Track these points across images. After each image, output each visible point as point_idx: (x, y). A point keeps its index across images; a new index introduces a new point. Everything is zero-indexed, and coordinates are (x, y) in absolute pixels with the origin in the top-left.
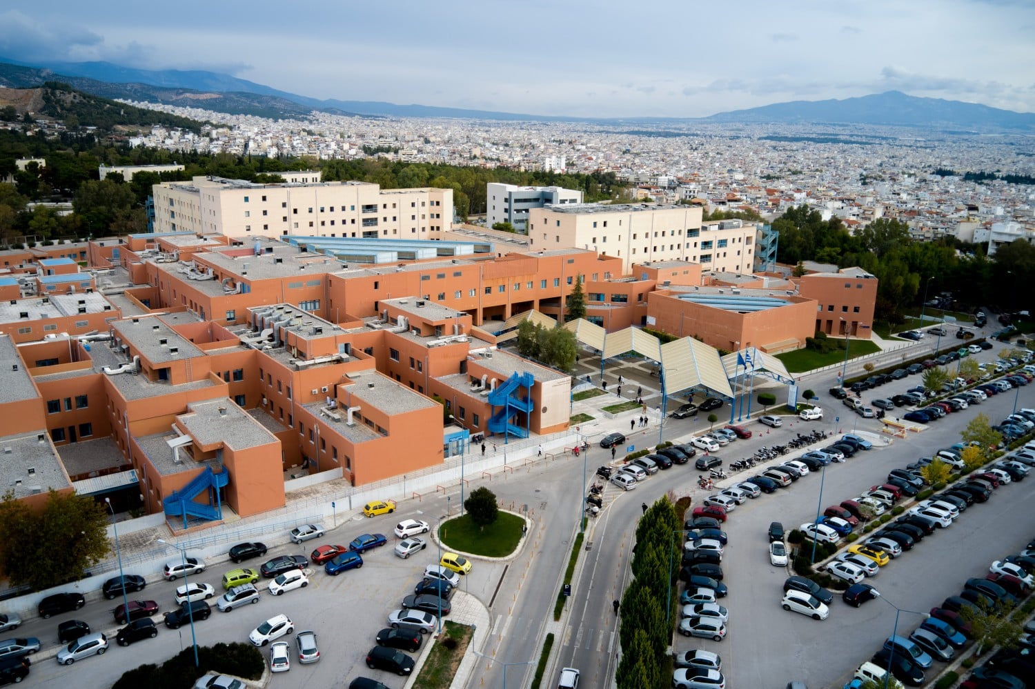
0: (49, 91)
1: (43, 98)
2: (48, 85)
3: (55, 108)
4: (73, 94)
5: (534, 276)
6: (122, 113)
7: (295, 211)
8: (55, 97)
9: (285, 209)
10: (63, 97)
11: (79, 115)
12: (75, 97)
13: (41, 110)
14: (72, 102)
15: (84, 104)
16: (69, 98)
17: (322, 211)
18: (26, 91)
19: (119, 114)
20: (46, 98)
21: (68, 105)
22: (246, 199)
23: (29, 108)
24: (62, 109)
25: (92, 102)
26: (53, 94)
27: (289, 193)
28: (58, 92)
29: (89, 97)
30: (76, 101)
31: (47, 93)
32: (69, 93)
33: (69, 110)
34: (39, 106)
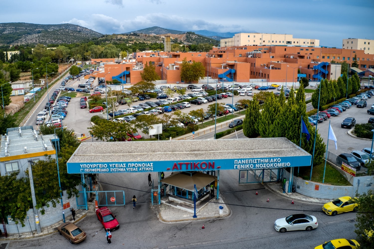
0: (188, 34)
1: (186, 37)
2: (188, 33)
3: (189, 39)
4: (195, 35)
5: (340, 55)
6: (211, 41)
7: (264, 41)
8: (190, 36)
9: (261, 41)
10: (192, 36)
11: (196, 42)
12: (196, 36)
13: (185, 41)
14: (195, 38)
15: (199, 38)
16: (194, 37)
17: (273, 42)
18: (181, 35)
19: (210, 41)
20: (187, 37)
21: (194, 39)
22: (249, 36)
23: (182, 40)
24: (191, 40)
25: (201, 38)
26: (189, 35)
27: (262, 35)
28: (191, 35)
29: (200, 36)
30: (196, 38)
31: (187, 35)
32: (194, 35)
33: (194, 40)
34: (185, 39)
